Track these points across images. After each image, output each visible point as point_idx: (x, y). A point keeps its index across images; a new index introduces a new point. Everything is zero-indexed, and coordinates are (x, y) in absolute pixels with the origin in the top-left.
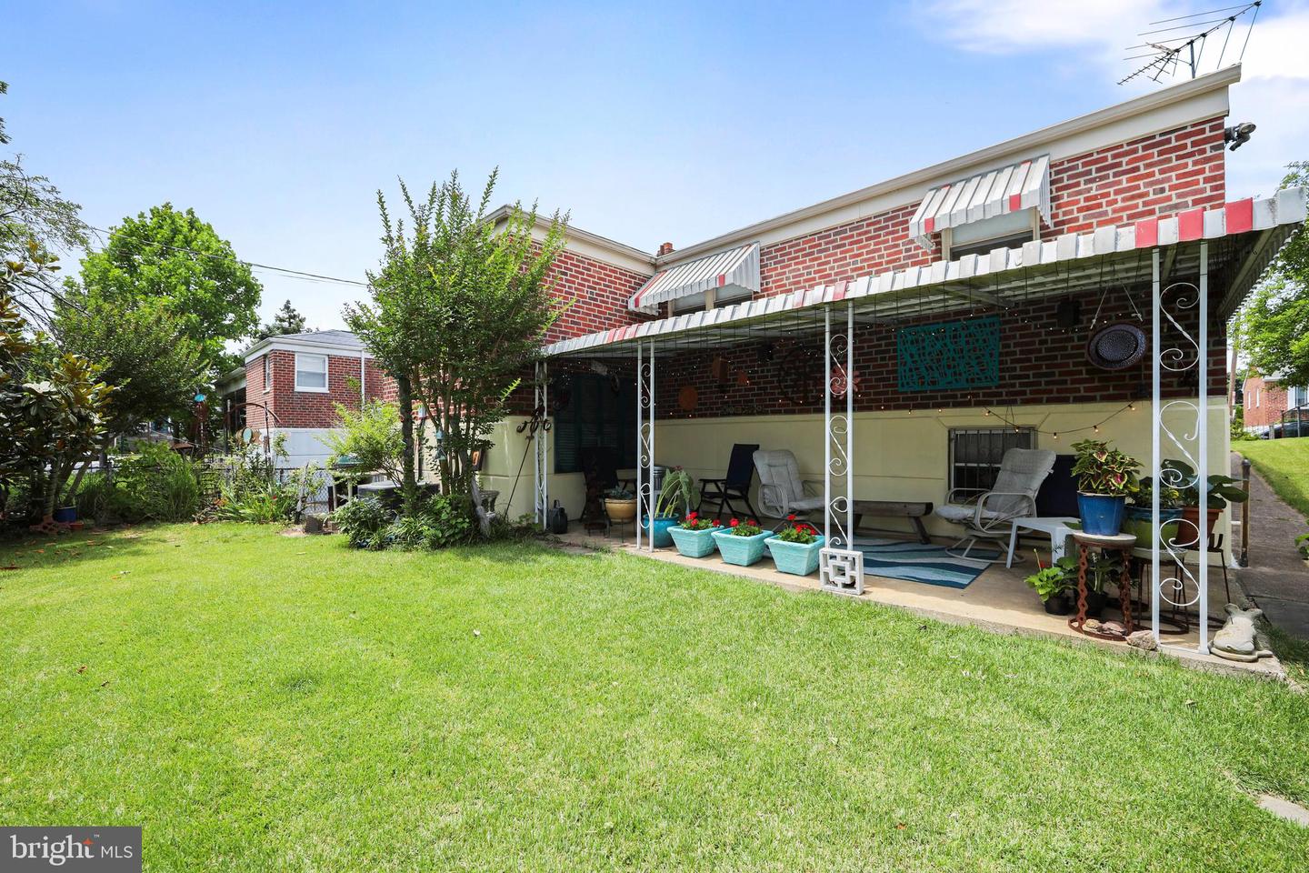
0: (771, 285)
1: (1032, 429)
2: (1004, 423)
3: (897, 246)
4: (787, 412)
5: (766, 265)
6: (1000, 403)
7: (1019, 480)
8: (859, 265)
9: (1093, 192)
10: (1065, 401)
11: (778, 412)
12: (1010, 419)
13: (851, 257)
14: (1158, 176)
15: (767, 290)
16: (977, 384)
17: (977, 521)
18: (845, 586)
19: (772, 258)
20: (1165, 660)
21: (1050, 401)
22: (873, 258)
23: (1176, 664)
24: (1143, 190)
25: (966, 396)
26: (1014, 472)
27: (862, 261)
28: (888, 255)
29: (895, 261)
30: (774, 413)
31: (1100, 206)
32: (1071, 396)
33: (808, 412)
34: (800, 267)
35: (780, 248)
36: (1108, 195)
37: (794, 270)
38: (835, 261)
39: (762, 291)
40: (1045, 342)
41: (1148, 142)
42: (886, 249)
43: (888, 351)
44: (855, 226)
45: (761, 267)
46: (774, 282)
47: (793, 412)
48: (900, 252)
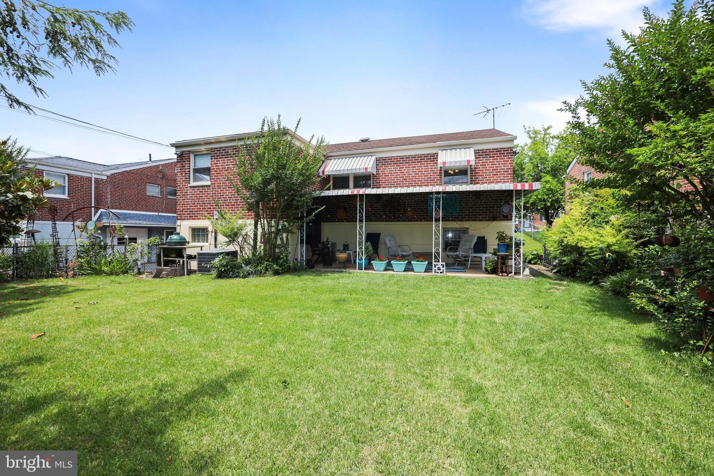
0: (380, 172)
1: (467, 228)
2: (460, 227)
3: (428, 166)
4: (386, 221)
5: (378, 165)
6: (459, 221)
7: (468, 243)
8: (415, 170)
9: (484, 161)
10: (476, 220)
11: (383, 221)
12: (462, 225)
13: (412, 167)
14: (499, 160)
15: (378, 174)
16: (453, 214)
17: (460, 255)
18: (441, 273)
19: (380, 162)
20: (515, 279)
21: (473, 220)
22: (420, 169)
23: (518, 279)
24: (495, 163)
25: (449, 218)
26: (465, 241)
27: (416, 169)
28: (425, 169)
29: (427, 171)
30: (380, 221)
31: (485, 165)
32: (478, 219)
33: (394, 221)
34: (392, 167)
35: (384, 159)
36: (487, 162)
37: (390, 168)
38: (406, 168)
39: (377, 174)
40: (471, 203)
41: (497, 150)
42: (424, 166)
43: (424, 202)
44: (414, 157)
45: (377, 165)
46: (381, 171)
47: (389, 221)
48: (429, 168)
